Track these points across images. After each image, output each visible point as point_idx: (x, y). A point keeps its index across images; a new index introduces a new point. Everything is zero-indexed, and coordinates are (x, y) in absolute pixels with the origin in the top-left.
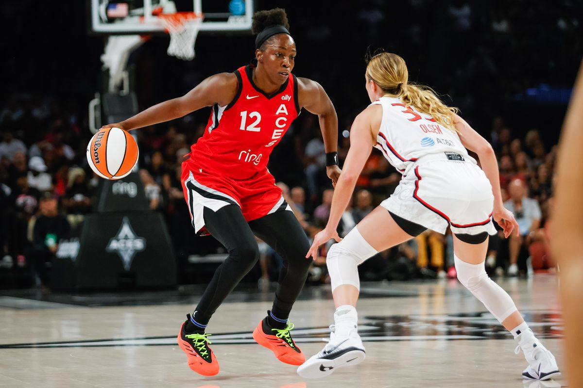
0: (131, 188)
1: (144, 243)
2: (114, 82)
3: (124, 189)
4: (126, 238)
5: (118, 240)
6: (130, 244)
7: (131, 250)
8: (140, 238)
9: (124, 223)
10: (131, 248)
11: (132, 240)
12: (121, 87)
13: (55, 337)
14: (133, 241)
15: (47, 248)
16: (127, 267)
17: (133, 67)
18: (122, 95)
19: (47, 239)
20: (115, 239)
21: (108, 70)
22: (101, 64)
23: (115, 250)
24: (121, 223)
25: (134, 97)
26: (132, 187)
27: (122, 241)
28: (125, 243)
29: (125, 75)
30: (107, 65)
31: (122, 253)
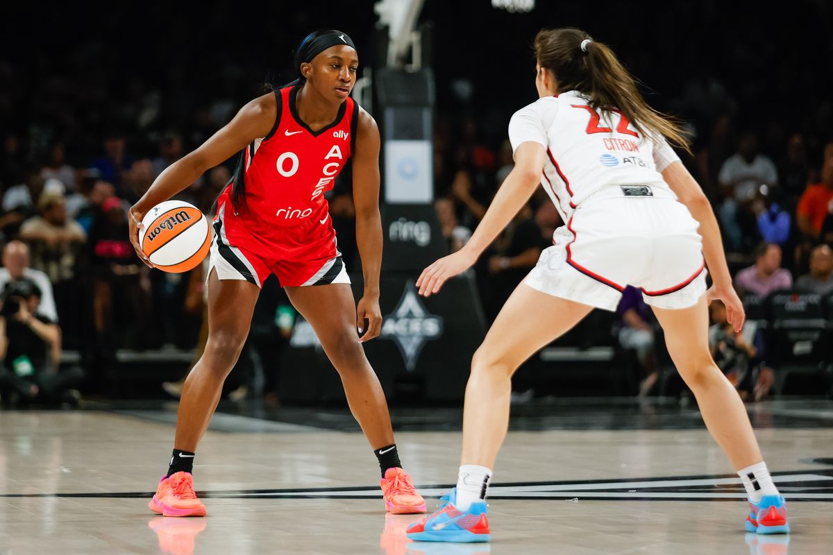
0: (421, 232)
1: (439, 325)
2: (395, 49)
3: (409, 232)
4: (410, 315)
5: (396, 320)
6: (416, 326)
7: (419, 337)
8: (433, 317)
9: (407, 291)
10: (419, 334)
11: (420, 320)
12: (407, 58)
13: (286, 482)
14: (422, 322)
15: (277, 330)
16: (410, 365)
17: (428, 25)
18: (410, 71)
19: (279, 316)
20: (392, 317)
21: (386, 28)
22: (377, 17)
23: (391, 335)
24: (403, 291)
25: (429, 75)
26: (423, 229)
27: (403, 322)
28: (408, 325)
29: (415, 38)
30: (384, 20)
31: (403, 341)
